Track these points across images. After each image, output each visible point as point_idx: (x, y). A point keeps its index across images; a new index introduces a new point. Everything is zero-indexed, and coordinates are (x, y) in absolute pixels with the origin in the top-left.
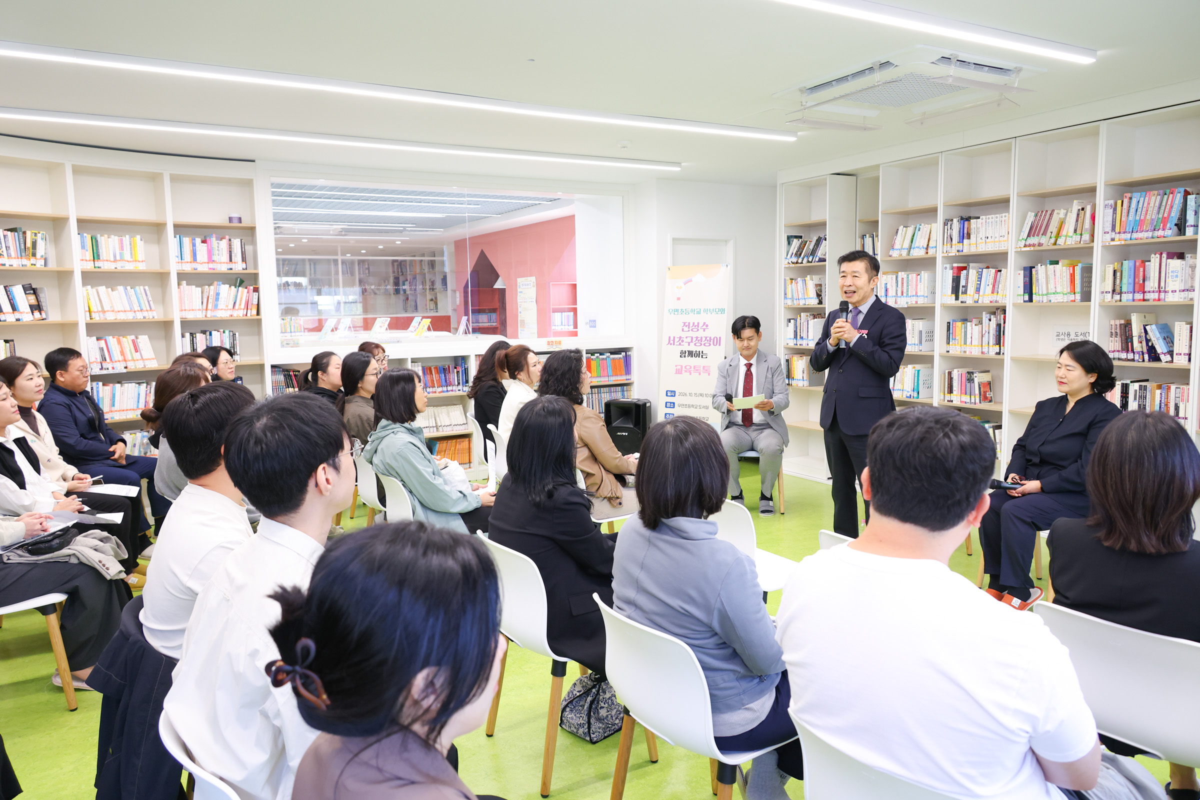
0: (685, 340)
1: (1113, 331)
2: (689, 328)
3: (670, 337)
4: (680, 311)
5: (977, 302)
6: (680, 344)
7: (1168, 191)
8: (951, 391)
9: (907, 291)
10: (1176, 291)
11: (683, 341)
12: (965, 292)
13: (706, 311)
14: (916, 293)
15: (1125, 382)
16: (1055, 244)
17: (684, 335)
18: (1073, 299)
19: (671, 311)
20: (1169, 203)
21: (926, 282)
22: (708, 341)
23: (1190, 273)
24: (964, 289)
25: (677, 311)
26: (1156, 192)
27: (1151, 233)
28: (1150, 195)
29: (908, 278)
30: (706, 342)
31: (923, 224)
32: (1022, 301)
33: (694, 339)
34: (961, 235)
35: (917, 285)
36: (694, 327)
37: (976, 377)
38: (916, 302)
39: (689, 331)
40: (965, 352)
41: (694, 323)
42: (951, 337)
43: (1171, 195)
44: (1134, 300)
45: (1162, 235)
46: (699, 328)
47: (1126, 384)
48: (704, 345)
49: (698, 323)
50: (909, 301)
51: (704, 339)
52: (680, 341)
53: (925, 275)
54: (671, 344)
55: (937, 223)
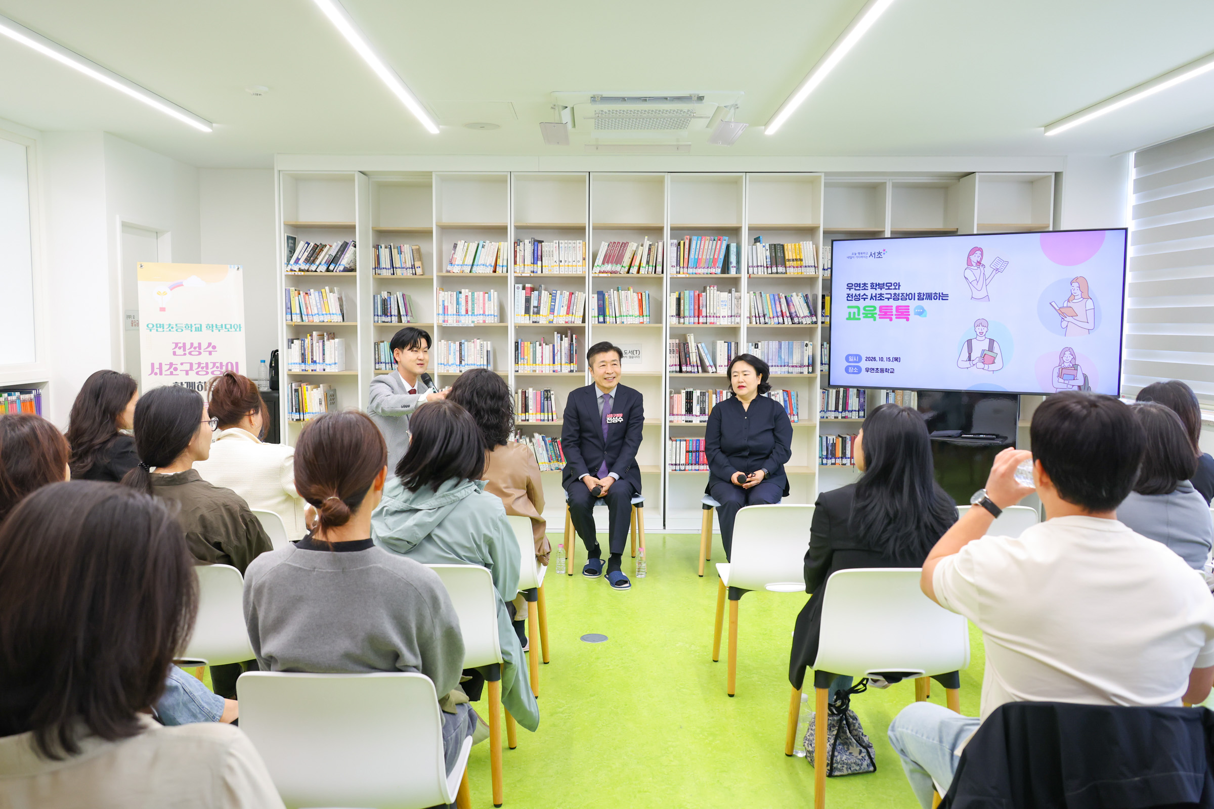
0: (180, 367)
1: (671, 349)
2: (184, 350)
3: (153, 365)
4: (166, 327)
5: (552, 322)
6: (172, 373)
7: (716, 238)
8: (525, 409)
9: (473, 309)
10: (725, 317)
11: (176, 369)
12: (538, 313)
13: (210, 327)
14: (484, 312)
15: (689, 390)
16: (628, 272)
17: (176, 360)
18: (642, 321)
20: (718, 247)
21: (496, 301)
22: (217, 367)
23: (736, 303)
24: (536, 309)
25: (162, 326)
26: (709, 238)
27: (706, 270)
28: (705, 239)
29: (473, 295)
30: (215, 369)
31: (488, 242)
32: (597, 322)
33: (195, 366)
34: (536, 256)
35: (484, 304)
36: (192, 349)
37: (553, 394)
38: (484, 321)
39: (185, 354)
40: (534, 371)
41: (192, 344)
42: (519, 356)
43: (719, 242)
44: (699, 323)
45: (714, 272)
46: (202, 351)
47: (690, 392)
49: (200, 344)
50: (475, 320)
51: (210, 366)
52: (172, 370)
53: (494, 294)
54: (156, 374)
55: (507, 241)
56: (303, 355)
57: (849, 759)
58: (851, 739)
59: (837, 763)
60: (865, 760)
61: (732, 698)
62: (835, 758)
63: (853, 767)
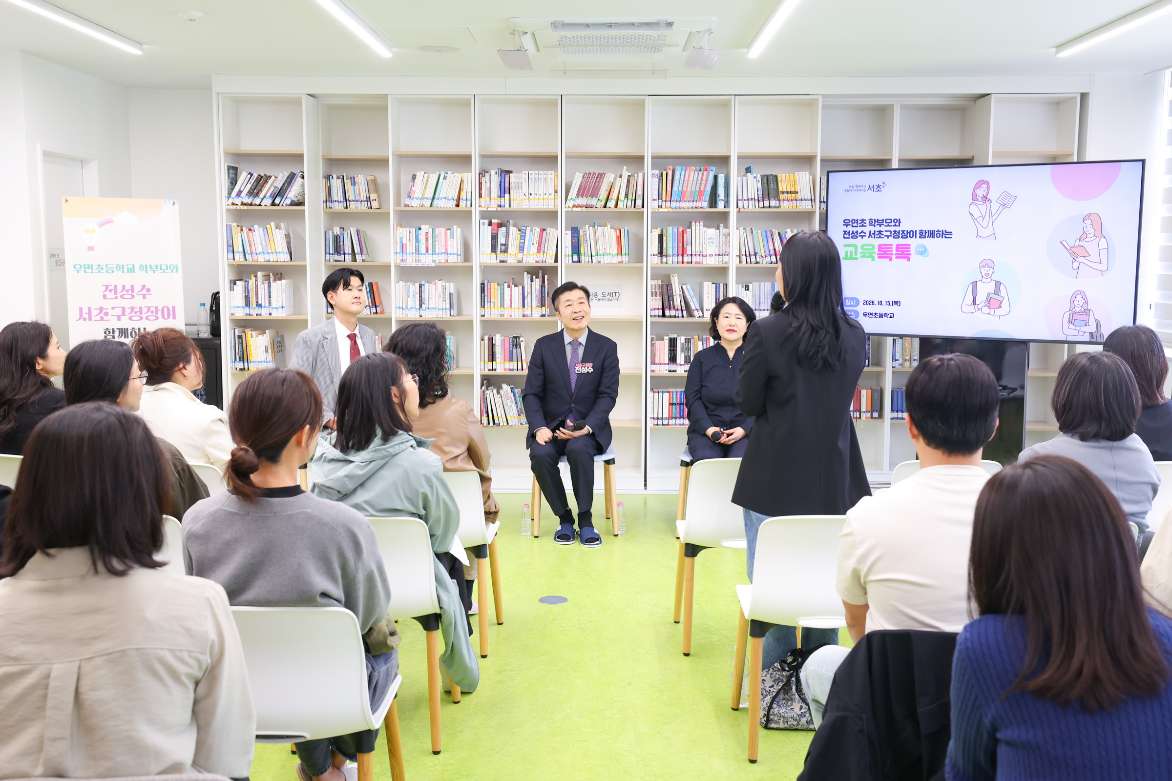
0: (110, 312)
1: (653, 291)
2: (116, 293)
3: (81, 309)
4: (95, 267)
5: (521, 261)
6: (102, 319)
7: (702, 169)
8: (492, 357)
9: (434, 247)
10: (713, 256)
11: (106, 314)
12: (506, 251)
13: (143, 268)
14: (446, 250)
15: (672, 337)
16: (605, 206)
17: (107, 304)
18: (620, 260)
19: (78, 267)
20: (705, 178)
21: (459, 238)
22: (152, 312)
23: (724, 240)
24: (503, 247)
25: (90, 267)
26: (694, 168)
27: (691, 203)
28: (690, 170)
29: (434, 231)
30: (149, 314)
31: (450, 173)
32: (571, 262)
33: (128, 311)
34: (503, 189)
35: (446, 242)
36: (124, 292)
37: (522, 341)
38: (446, 261)
39: (116, 298)
40: (502, 315)
41: (124, 287)
42: (486, 299)
43: (706, 172)
44: (683, 263)
45: (700, 206)
46: (135, 294)
47: (674, 338)
48: (147, 318)
49: (132, 287)
50: (437, 259)
51: (145, 310)
52: (102, 314)
53: (457, 230)
54: (85, 319)
55: (471, 172)
56: (247, 298)
59: (774, 715)
61: (687, 657)
62: (772, 710)
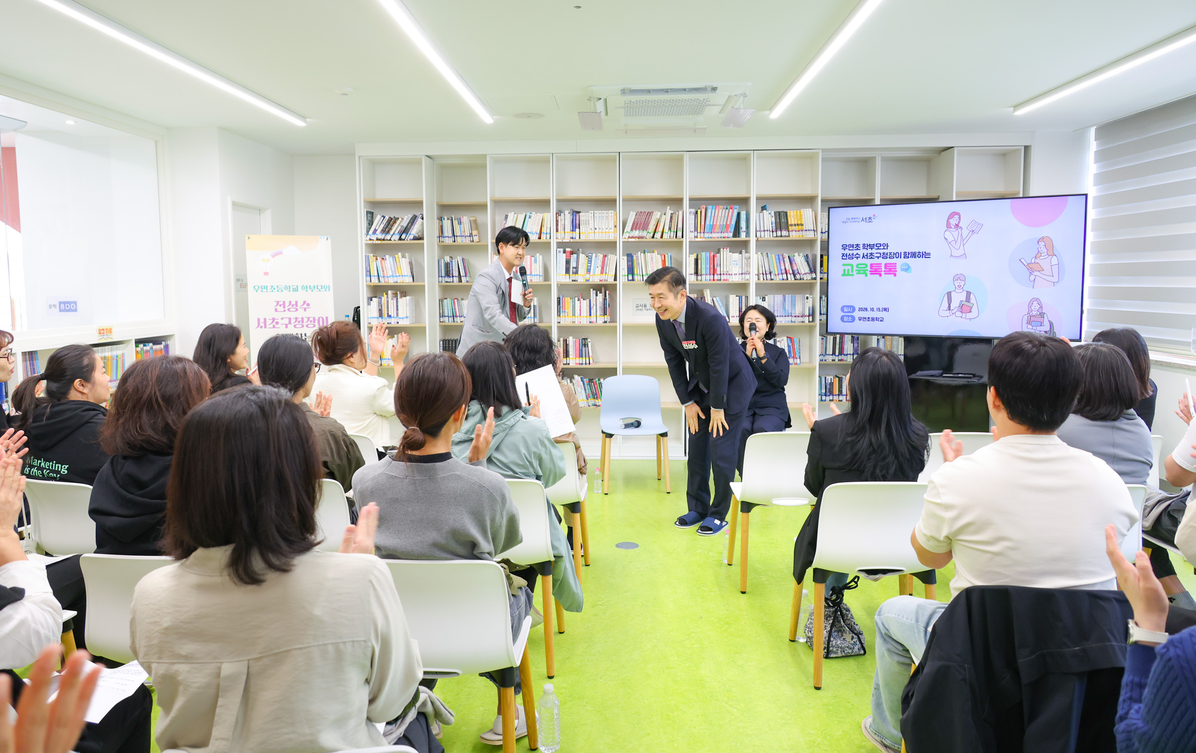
0: (280, 321)
2: (284, 307)
3: (259, 320)
4: (269, 288)
5: (589, 280)
6: (274, 327)
10: (737, 274)
11: (277, 323)
12: (577, 273)
13: (305, 288)
14: (531, 272)
16: (653, 237)
17: (278, 316)
19: (257, 287)
20: (730, 215)
21: (541, 263)
22: (311, 321)
23: (746, 262)
24: (574, 270)
25: (266, 287)
26: (722, 207)
27: (720, 234)
28: (719, 209)
30: (309, 323)
31: (534, 213)
32: (627, 280)
33: (293, 321)
34: (574, 224)
35: (531, 266)
36: (291, 306)
37: (589, 342)
38: (531, 280)
39: (285, 311)
40: (574, 322)
41: (290, 302)
42: (561, 310)
43: (731, 210)
44: (714, 280)
45: (727, 236)
46: (298, 308)
48: (307, 326)
49: (296, 302)
51: (306, 320)
52: (274, 324)
53: (539, 257)
54: (261, 327)
55: (550, 212)
56: (380, 311)
57: (843, 644)
58: (845, 627)
59: (833, 647)
60: (856, 644)
61: (744, 595)
62: (831, 643)
63: (847, 650)
